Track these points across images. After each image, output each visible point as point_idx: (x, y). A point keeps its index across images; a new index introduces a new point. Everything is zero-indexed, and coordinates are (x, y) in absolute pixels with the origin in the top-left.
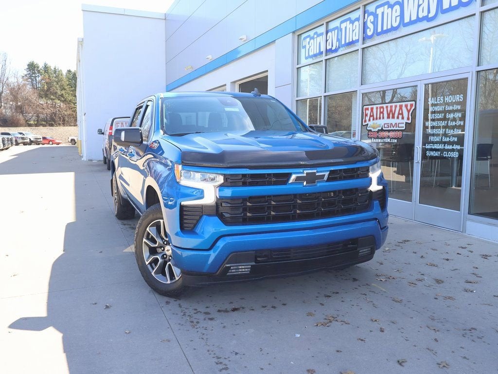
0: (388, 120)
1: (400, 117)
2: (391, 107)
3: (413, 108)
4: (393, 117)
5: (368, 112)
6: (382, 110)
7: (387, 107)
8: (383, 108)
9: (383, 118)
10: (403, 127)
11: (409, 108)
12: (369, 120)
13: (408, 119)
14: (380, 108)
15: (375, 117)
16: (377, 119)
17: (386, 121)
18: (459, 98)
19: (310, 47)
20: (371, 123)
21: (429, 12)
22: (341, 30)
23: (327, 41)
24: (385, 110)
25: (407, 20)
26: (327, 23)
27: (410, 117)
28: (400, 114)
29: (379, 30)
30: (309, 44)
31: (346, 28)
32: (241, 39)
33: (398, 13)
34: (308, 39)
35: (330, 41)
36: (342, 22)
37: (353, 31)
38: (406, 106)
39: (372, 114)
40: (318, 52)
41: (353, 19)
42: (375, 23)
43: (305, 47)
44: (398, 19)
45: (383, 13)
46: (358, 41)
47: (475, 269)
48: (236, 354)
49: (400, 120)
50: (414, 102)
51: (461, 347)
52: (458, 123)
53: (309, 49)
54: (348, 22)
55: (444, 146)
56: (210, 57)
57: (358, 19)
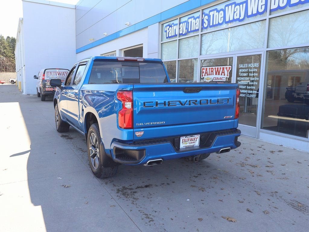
0: (216, 75)
1: (223, 74)
2: (218, 68)
3: (231, 69)
4: (219, 74)
5: (204, 71)
6: (212, 70)
7: (215, 68)
8: (213, 68)
9: (213, 74)
10: (224, 80)
11: (228, 69)
12: (205, 75)
13: (228, 75)
14: (211, 68)
15: (208, 73)
16: (209, 75)
17: (215, 76)
18: (256, 65)
19: (169, 31)
20: (206, 77)
21: (240, 16)
22: (188, 23)
23: (180, 28)
24: (214, 70)
25: (227, 20)
26: (180, 18)
27: (229, 74)
28: (223, 73)
29: (211, 24)
30: (169, 30)
31: (191, 22)
32: (126, 24)
33: (222, 15)
34: (168, 27)
35: (181, 29)
36: (189, 18)
37: (195, 24)
38: (226, 68)
39: (206, 72)
40: (174, 35)
41: (196, 17)
42: (209, 20)
43: (166, 31)
44: (222, 19)
45: (213, 15)
46: (198, 30)
47: (268, 159)
48: (156, 212)
49: (223, 76)
50: (231, 66)
51: (273, 202)
52: (256, 79)
53: (168, 33)
54: (193, 19)
55: (248, 91)
56: (106, 34)
57: (198, 17)
